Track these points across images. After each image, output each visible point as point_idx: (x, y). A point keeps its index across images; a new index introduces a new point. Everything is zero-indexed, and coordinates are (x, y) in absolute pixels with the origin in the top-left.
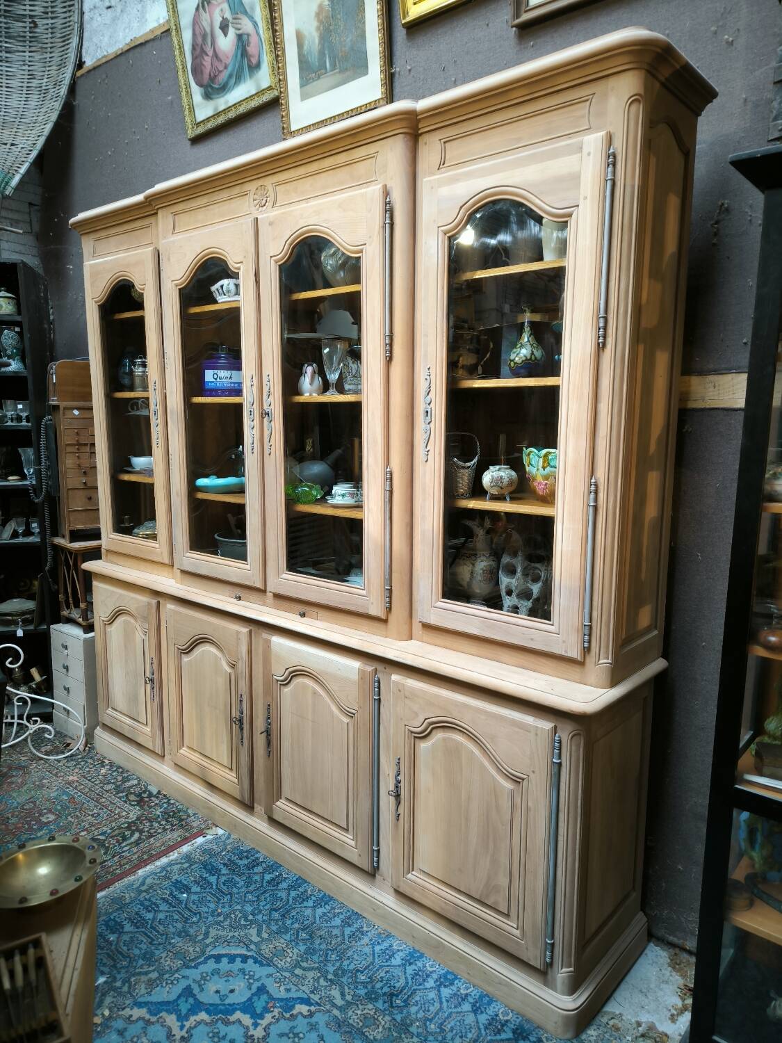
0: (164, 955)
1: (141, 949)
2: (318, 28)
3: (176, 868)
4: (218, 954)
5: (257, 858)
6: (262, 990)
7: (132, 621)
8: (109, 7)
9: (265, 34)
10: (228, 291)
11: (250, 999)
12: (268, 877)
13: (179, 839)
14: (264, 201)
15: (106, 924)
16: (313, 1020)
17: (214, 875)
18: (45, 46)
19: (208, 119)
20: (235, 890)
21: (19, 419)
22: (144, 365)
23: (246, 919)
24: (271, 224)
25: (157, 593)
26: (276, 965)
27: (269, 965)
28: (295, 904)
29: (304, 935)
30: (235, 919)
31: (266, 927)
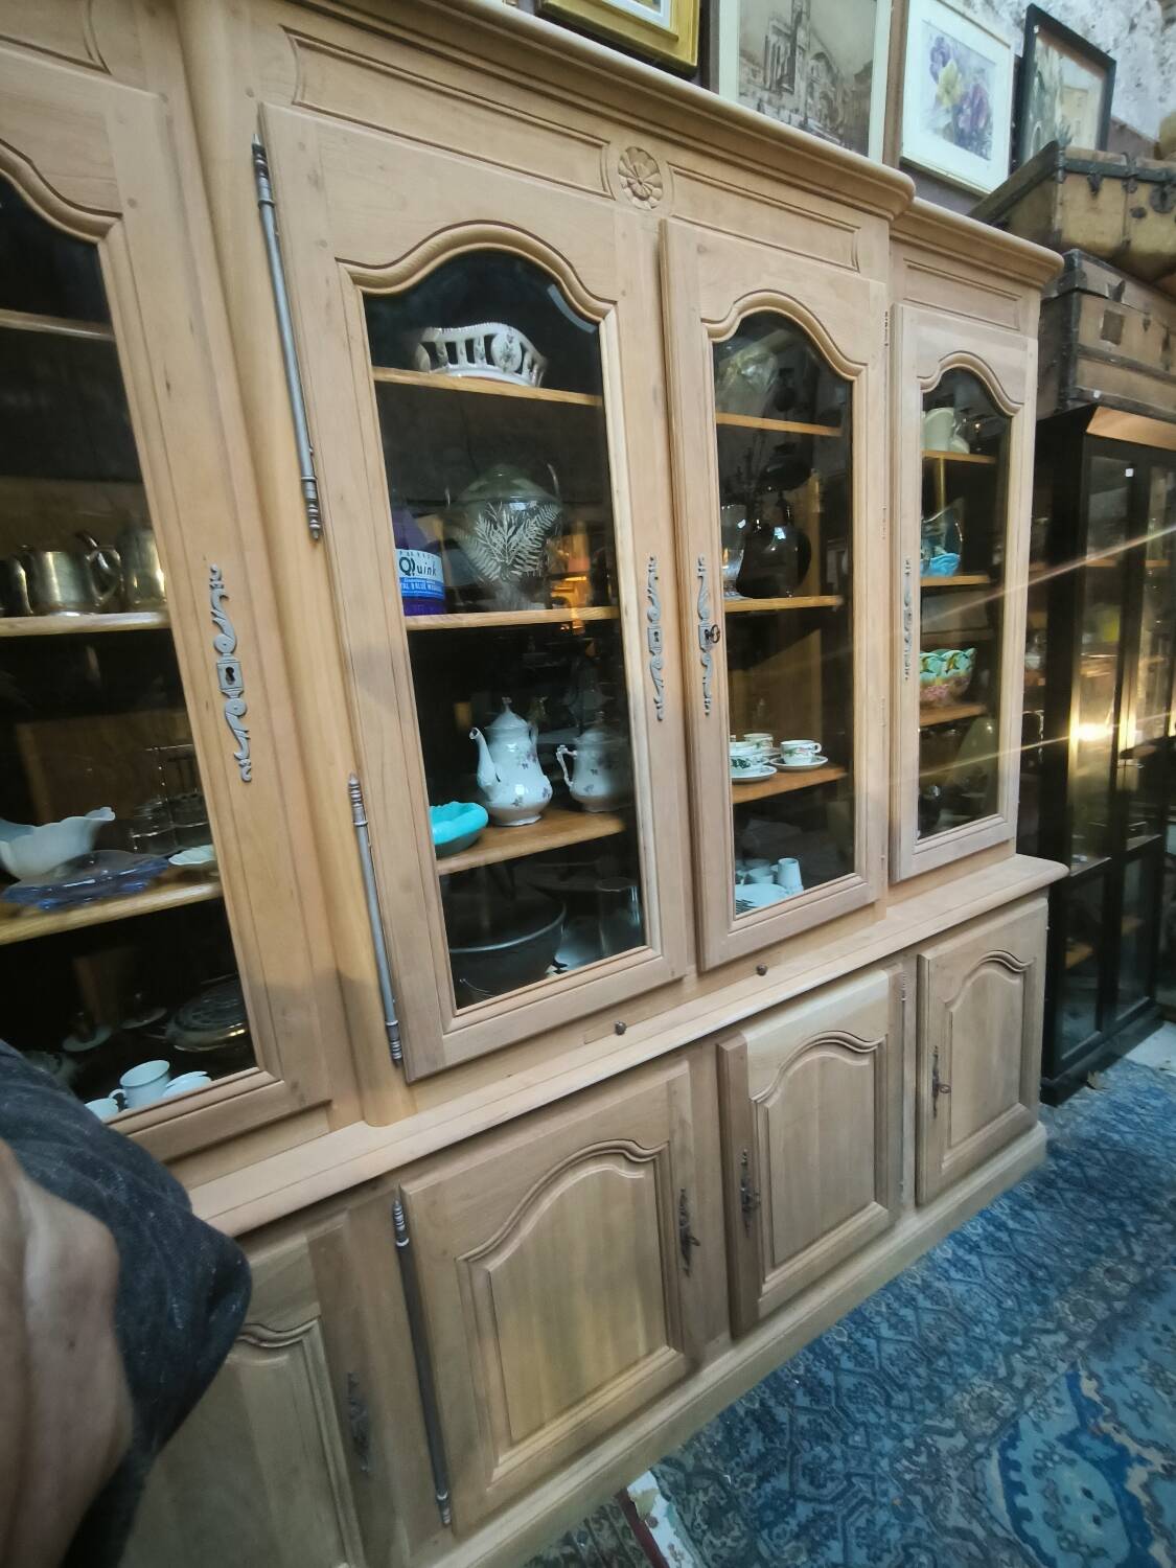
4: (1008, 1512)
6: (1070, 1441)
14: (645, 190)
26: (1014, 1414)
27: (1016, 1426)
28: (873, 1365)
29: (941, 1363)
30: (918, 1473)
31: (931, 1419)
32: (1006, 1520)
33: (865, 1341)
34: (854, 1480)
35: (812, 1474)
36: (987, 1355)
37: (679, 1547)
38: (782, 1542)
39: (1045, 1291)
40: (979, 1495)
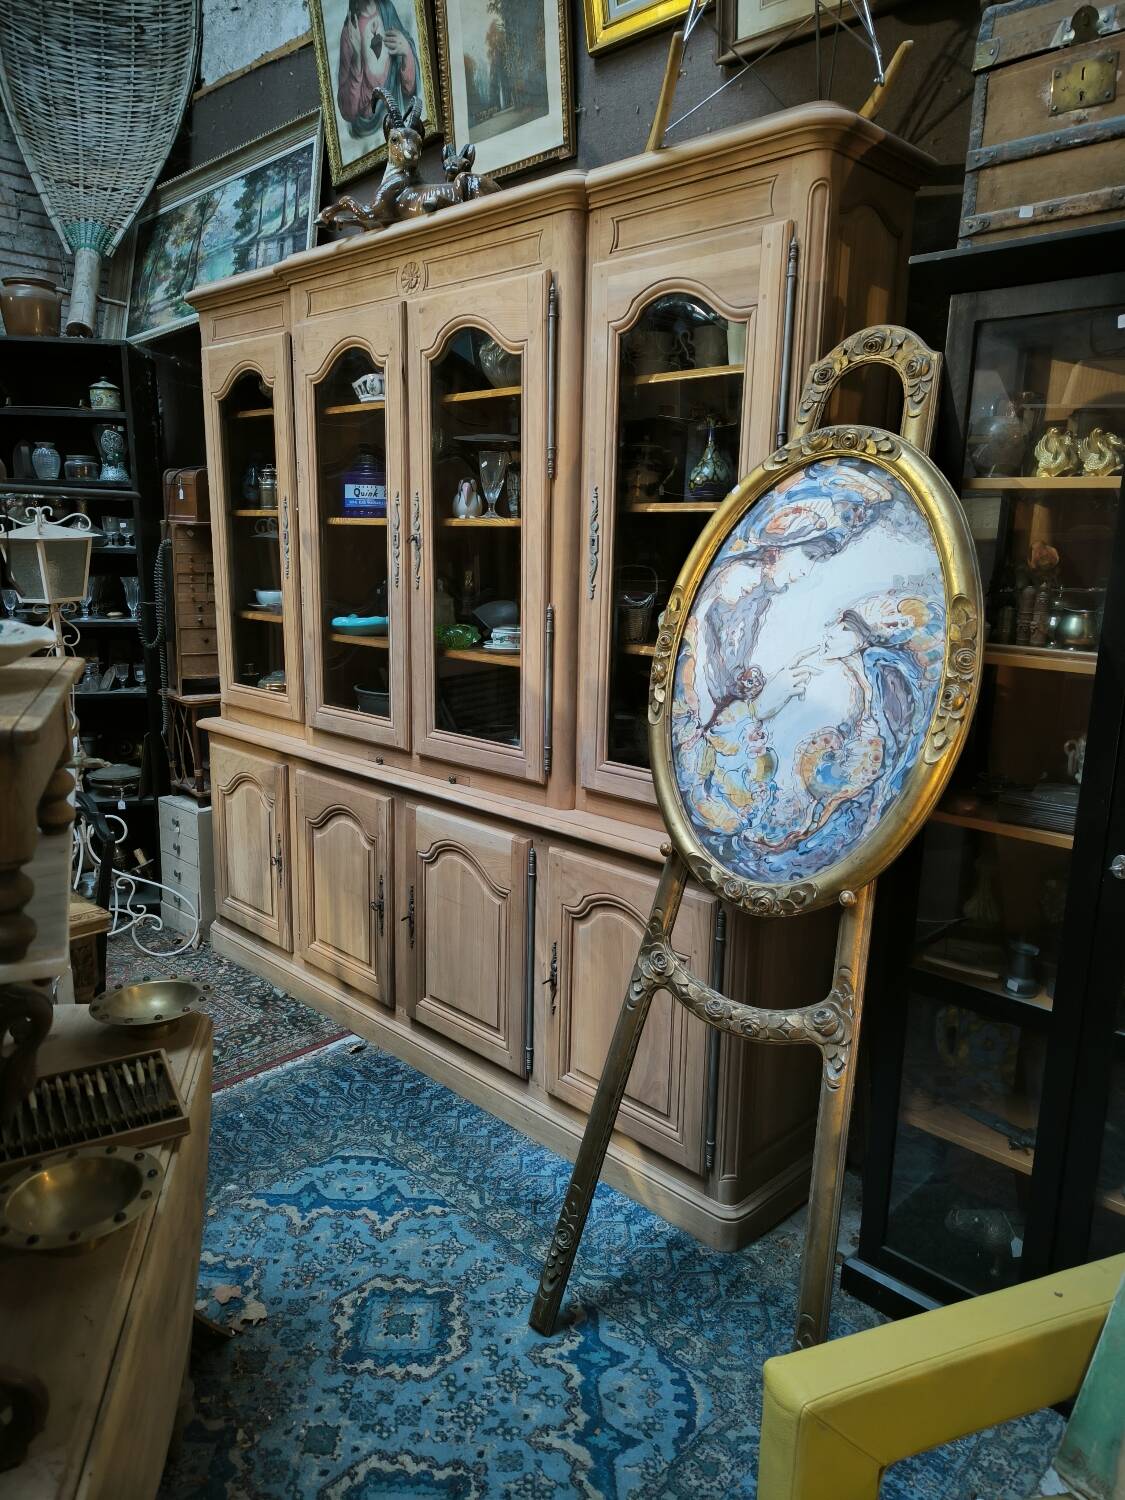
0: (287, 1153)
1: (260, 1146)
2: (491, 53)
3: (302, 1072)
4: (346, 1156)
5: (397, 1067)
6: (393, 1190)
7: (256, 790)
8: (235, 9)
9: (422, 56)
10: (373, 389)
11: (379, 1197)
14: (414, 282)
15: (223, 1122)
16: (446, 1220)
17: (346, 1081)
18: (155, 58)
19: (356, 162)
20: (369, 1097)
21: (122, 540)
22: (273, 476)
24: (422, 311)
25: (285, 756)
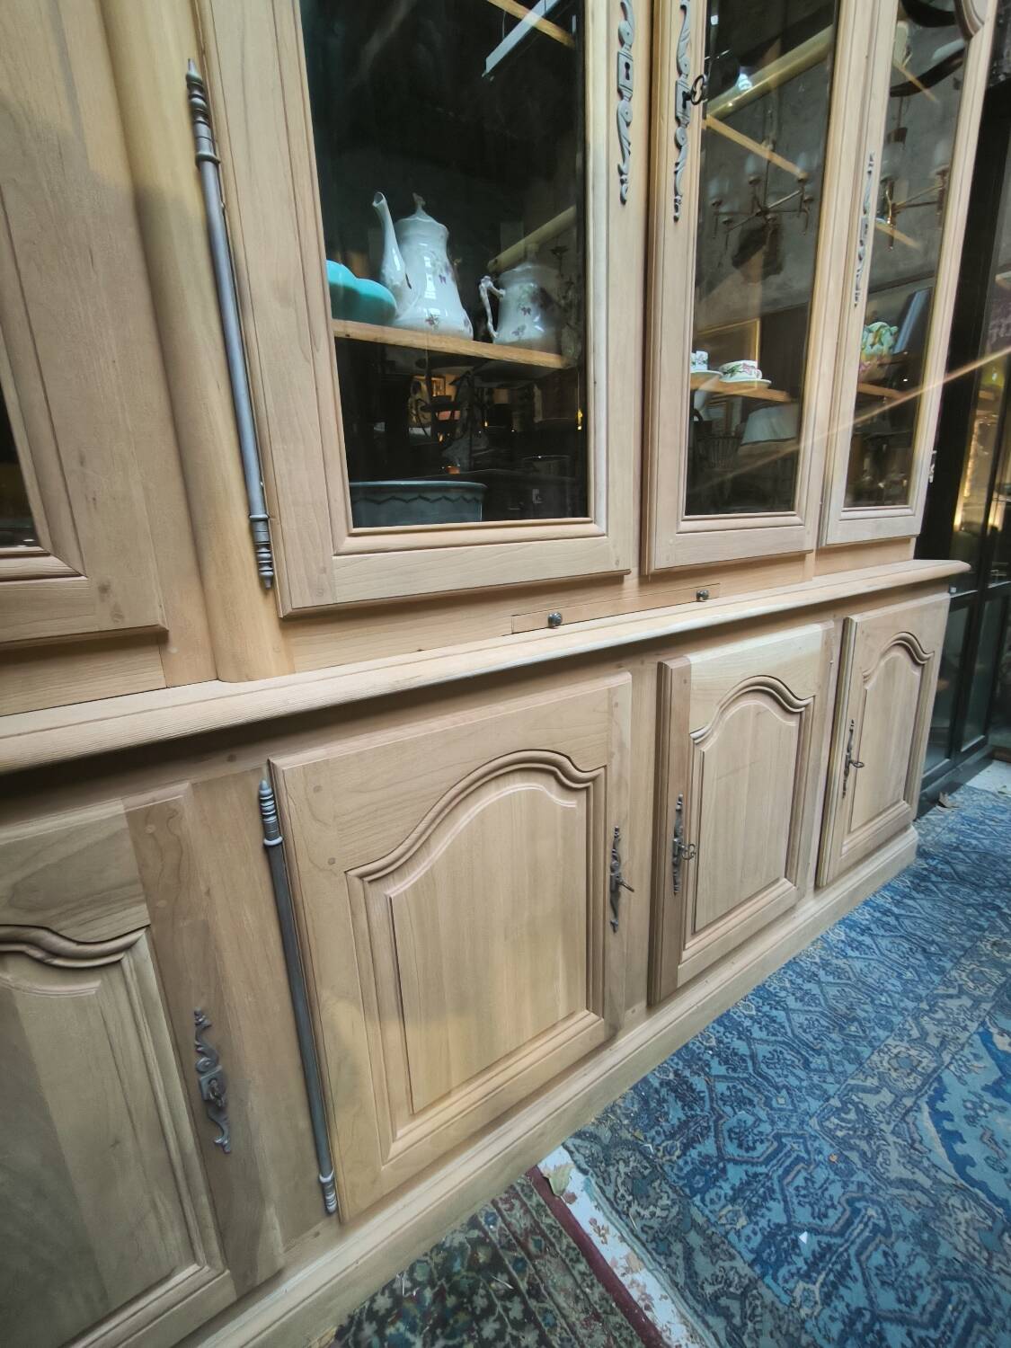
4: (950, 1159)
12: (718, 1069)
13: (582, 1267)
17: (724, 1170)
23: (844, 1109)
26: (935, 1070)
27: (939, 1079)
28: (786, 1033)
29: (853, 1029)
30: (849, 1129)
31: (853, 1079)
32: (949, 1167)
33: (774, 1013)
34: (784, 1140)
35: (739, 1136)
36: (897, 1019)
37: (602, 1221)
38: (717, 1207)
39: (941, 963)
40: (917, 1145)
